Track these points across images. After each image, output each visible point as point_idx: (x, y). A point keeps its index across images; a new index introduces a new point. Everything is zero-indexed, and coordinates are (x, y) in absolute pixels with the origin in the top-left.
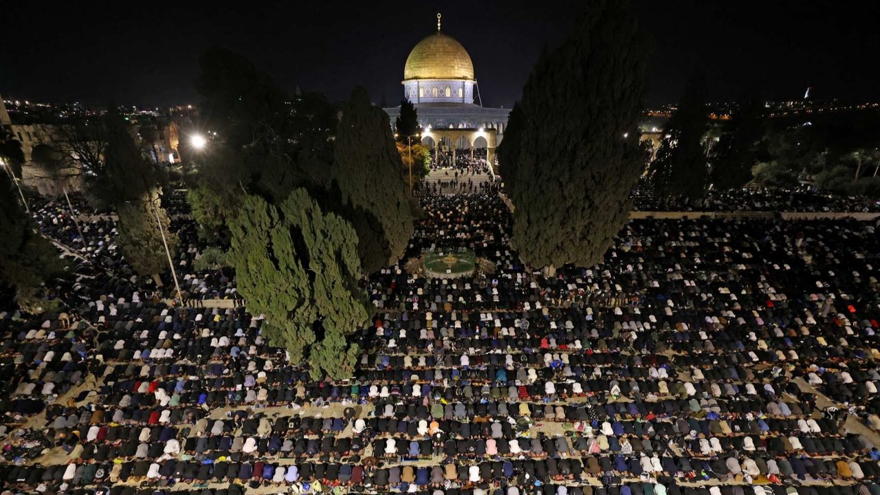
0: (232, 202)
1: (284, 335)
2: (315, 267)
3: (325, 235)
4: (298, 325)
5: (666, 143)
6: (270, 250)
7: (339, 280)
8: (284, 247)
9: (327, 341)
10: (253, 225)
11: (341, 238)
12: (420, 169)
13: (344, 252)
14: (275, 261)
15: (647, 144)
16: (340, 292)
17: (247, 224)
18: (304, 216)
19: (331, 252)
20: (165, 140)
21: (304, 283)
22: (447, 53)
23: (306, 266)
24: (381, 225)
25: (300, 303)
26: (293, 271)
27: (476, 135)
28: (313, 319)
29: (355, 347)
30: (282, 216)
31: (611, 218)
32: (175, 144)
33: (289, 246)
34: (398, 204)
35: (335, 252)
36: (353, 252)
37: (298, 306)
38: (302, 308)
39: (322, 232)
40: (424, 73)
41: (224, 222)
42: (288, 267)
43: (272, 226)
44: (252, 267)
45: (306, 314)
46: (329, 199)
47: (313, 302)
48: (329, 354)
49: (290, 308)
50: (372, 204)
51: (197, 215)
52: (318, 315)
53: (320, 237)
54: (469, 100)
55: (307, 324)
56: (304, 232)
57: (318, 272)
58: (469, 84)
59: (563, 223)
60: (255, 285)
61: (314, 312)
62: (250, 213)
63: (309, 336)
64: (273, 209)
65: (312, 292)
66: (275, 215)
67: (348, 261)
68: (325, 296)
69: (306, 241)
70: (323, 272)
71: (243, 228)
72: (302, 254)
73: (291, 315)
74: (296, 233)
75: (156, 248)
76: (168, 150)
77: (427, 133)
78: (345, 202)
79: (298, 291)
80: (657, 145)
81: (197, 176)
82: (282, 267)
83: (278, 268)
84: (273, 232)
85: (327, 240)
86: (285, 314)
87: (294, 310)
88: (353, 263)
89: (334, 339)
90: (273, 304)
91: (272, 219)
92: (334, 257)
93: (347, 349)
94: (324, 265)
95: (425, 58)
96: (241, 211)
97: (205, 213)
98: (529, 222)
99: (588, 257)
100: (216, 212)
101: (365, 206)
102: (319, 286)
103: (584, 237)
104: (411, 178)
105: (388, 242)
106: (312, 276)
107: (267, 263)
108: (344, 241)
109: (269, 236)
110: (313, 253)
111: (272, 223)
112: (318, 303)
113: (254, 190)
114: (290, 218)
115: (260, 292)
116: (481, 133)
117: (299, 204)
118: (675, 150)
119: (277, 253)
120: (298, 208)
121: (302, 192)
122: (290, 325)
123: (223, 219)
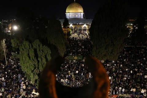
0: (21, 42)
1: (31, 76)
2: (39, 59)
3: (43, 51)
4: (34, 74)
5: (134, 28)
6: (29, 55)
7: (45, 63)
8: (32, 54)
10: (25, 48)
11: (47, 52)
12: (69, 34)
13: (47, 56)
14: (30, 57)
15: (129, 28)
17: (24, 48)
18: (38, 46)
19: (44, 55)
20: (8, 27)
21: (36, 63)
22: (76, 6)
23: (37, 59)
24: (58, 48)
25: (35, 68)
26: (34, 60)
27: (84, 26)
28: (38, 72)
30: (32, 46)
31: (119, 48)
32: (10, 28)
33: (33, 54)
34: (62, 43)
35: (45, 55)
37: (34, 69)
38: (35, 70)
39: (42, 50)
40: (71, 11)
41: (19, 47)
42: (33, 59)
43: (30, 49)
44: (24, 59)
45: (36, 71)
46: (44, 42)
47: (38, 68)
49: (32, 70)
50: (56, 43)
51: (13, 45)
52: (40, 72)
53: (41, 51)
54: (82, 17)
55: (37, 74)
56: (37, 50)
58: (82, 14)
59: (106, 49)
60: (24, 63)
61: (38, 71)
62: (25, 45)
63: (37, 77)
64: (30, 44)
65: (38, 65)
66: (31, 46)
67: (48, 58)
68: (41, 66)
69: (38, 53)
70: (41, 60)
71: (23, 49)
72: (36, 56)
73: (32, 71)
74: (35, 51)
75: (2, 53)
76: (9, 29)
77: (71, 25)
78: (49, 43)
79: (35, 65)
80: (132, 28)
81: (14, 36)
82: (31, 59)
83: (30, 59)
84: (30, 50)
85: (43, 52)
86: (31, 71)
87: (33, 70)
90: (28, 68)
91: (30, 47)
92: (44, 57)
94: (42, 59)
95: (71, 8)
96: (23, 45)
97: (15, 45)
98: (97, 48)
99: (113, 58)
100: (17, 45)
102: (40, 64)
103: (111, 53)
104: (66, 36)
105: (59, 53)
106: (38, 61)
107: (27, 58)
108: (47, 53)
109: (29, 51)
110: (39, 56)
111: (30, 48)
112: (40, 68)
113: (27, 39)
114: (34, 47)
115: (25, 65)
116: (85, 25)
117: (37, 43)
118: (137, 30)
119: (30, 55)
120: (36, 44)
121: (38, 40)
122: (32, 74)
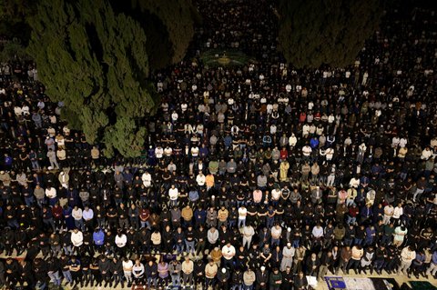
1: (81, 118)
2: (108, 60)
3: (117, 33)
4: (93, 110)
6: (68, 44)
7: (129, 73)
8: (80, 41)
9: (119, 124)
10: (52, 20)
11: (131, 36)
13: (134, 49)
14: (73, 54)
16: (130, 83)
17: (46, 20)
18: (98, 16)
19: (122, 47)
21: (98, 73)
23: (100, 58)
24: (166, 27)
25: (95, 90)
26: (88, 63)
28: (106, 105)
29: (143, 131)
30: (78, 15)
31: (364, 24)
33: (85, 41)
34: (181, 10)
35: (126, 48)
36: (142, 49)
37: (93, 94)
38: (97, 96)
39: (114, 29)
41: (24, 20)
42: (84, 59)
43: (69, 23)
44: (51, 57)
45: (100, 101)
47: (106, 90)
48: (121, 135)
49: (86, 95)
50: (158, 9)
52: (111, 102)
53: (113, 34)
55: (101, 109)
56: (98, 30)
57: (111, 65)
59: (321, 30)
60: (54, 74)
61: (107, 99)
62: (48, 10)
63: (103, 120)
64: (70, 7)
65: (106, 81)
66: (72, 13)
67: (137, 56)
68: (117, 85)
69: (100, 38)
70: (115, 65)
71: (42, 23)
72: (96, 48)
73: (87, 101)
74: (91, 31)
78: (134, 6)
79: (93, 80)
82: (79, 59)
83: (75, 59)
84: (70, 29)
85: (118, 37)
86: (82, 100)
87: (90, 97)
88: (142, 58)
89: (124, 123)
90: (70, 91)
91: (69, 16)
92: (125, 52)
93: (135, 131)
94: (116, 59)
96: (40, 8)
97: (5, 11)
98: (293, 27)
99: (342, 58)
100: (16, 10)
101: (152, 10)
102: (111, 77)
103: (339, 41)
105: (172, 44)
106: (105, 68)
107: (64, 54)
108: (134, 39)
109: (67, 33)
110: (106, 48)
111: (68, 20)
112: (111, 91)
114: (86, 16)
115: (59, 80)
117: (94, 5)
119: (74, 46)
120: (92, 8)
122: (86, 110)
123: (22, 16)
